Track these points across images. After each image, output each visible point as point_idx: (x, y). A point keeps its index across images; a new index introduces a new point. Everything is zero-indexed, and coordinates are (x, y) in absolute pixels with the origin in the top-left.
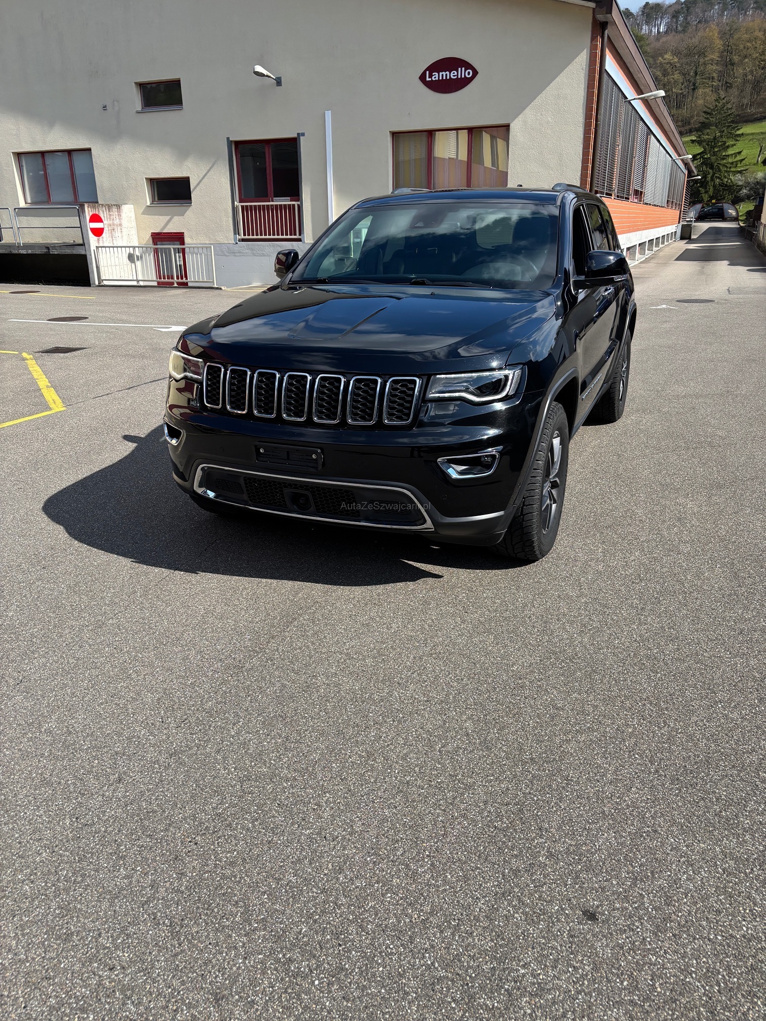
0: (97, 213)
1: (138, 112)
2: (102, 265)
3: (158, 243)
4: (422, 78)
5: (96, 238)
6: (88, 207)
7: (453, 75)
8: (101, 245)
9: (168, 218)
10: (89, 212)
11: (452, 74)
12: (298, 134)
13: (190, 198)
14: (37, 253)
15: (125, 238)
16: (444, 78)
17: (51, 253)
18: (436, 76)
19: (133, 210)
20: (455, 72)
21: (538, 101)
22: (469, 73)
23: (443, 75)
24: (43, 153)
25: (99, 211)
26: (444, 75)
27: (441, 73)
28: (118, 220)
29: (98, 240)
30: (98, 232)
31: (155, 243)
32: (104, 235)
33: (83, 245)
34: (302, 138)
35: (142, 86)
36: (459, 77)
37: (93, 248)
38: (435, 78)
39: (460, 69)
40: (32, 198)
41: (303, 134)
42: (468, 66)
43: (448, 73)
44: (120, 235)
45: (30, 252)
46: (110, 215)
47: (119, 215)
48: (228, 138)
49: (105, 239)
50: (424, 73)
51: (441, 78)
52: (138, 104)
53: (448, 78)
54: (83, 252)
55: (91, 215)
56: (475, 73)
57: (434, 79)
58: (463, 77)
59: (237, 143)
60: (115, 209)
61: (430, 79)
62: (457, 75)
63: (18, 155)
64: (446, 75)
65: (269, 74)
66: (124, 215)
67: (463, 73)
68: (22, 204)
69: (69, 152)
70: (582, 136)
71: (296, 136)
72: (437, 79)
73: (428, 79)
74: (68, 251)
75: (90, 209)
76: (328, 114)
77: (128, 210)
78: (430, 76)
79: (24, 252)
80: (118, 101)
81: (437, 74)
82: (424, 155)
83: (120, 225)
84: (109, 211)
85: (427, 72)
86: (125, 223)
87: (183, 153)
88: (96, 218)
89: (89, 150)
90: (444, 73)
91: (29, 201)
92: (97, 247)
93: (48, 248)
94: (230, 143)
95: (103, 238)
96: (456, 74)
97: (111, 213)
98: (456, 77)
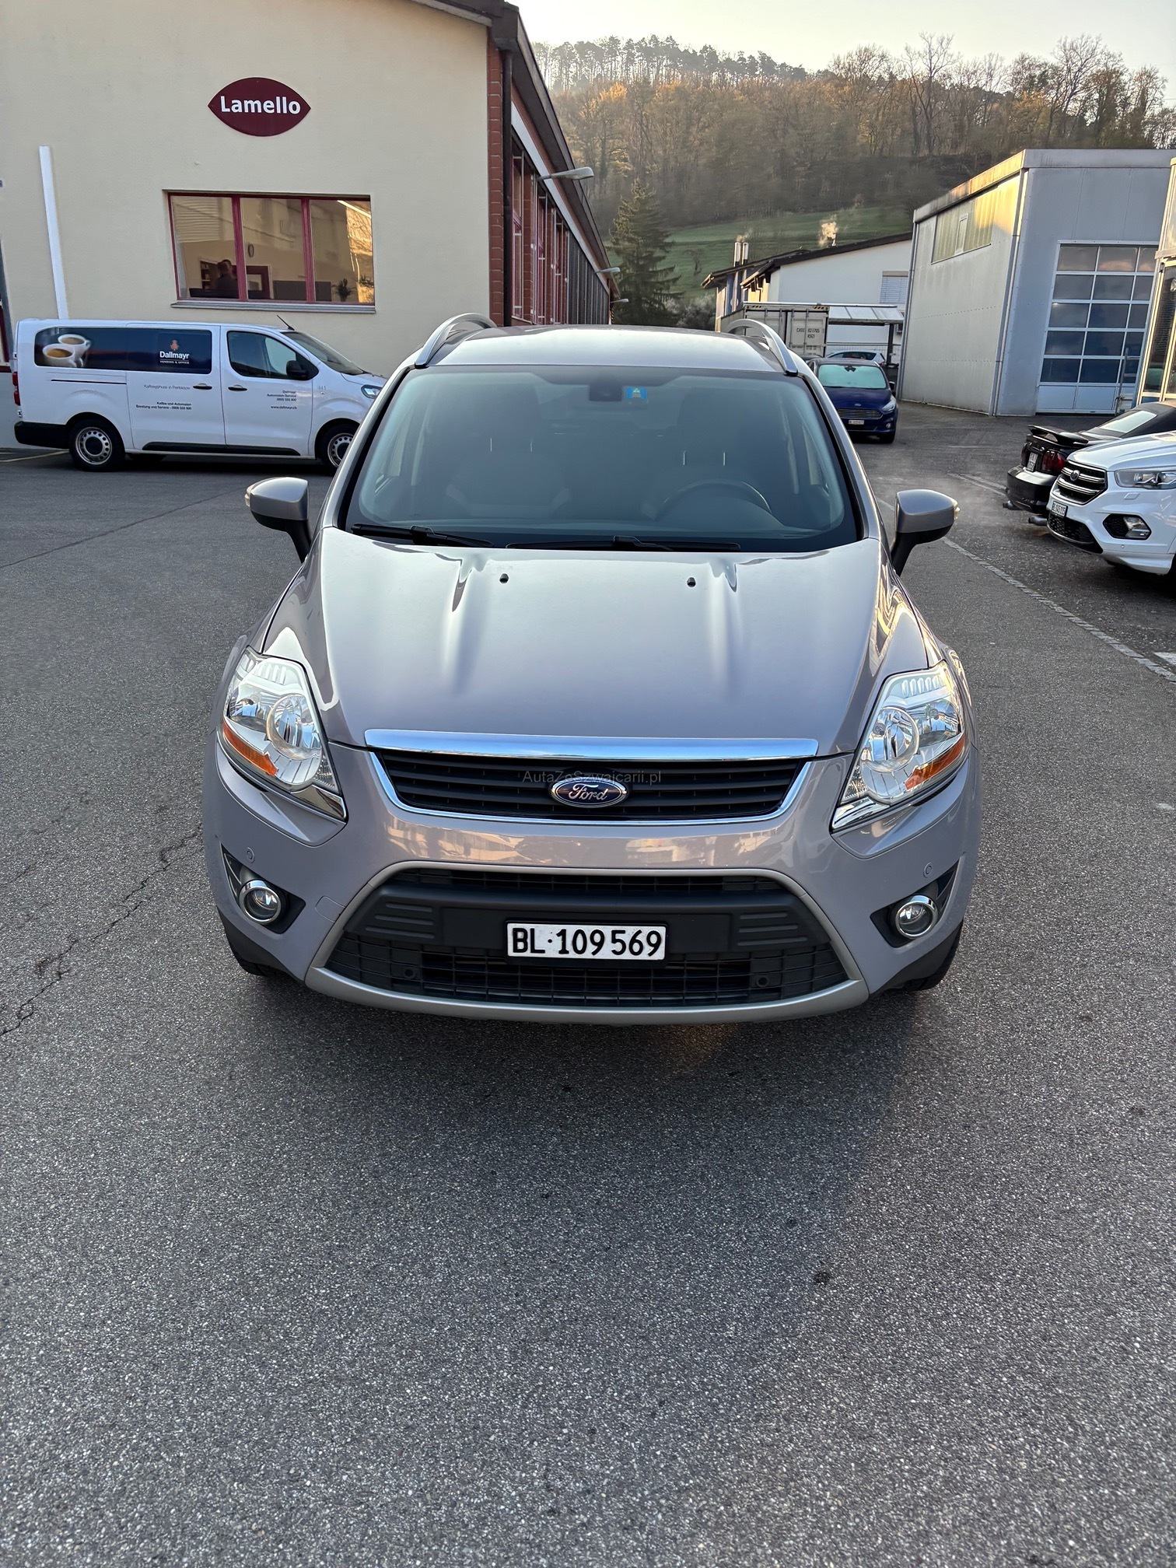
4: (214, 105)
7: (268, 107)
11: (265, 106)
16: (253, 111)
18: (237, 106)
20: (271, 103)
22: (294, 108)
23: (249, 105)
27: (246, 103)
36: (279, 111)
39: (278, 98)
41: (1, 184)
42: (292, 95)
43: (258, 102)
50: (217, 99)
51: (247, 111)
53: (260, 111)
56: (306, 109)
57: (235, 111)
58: (285, 111)
61: (228, 110)
62: (275, 108)
64: (256, 105)
67: (284, 106)
72: (240, 110)
73: (224, 109)
76: (44, 152)
78: (229, 105)
81: (239, 102)
85: (223, 98)
90: (251, 102)
96: (272, 106)
98: (273, 111)
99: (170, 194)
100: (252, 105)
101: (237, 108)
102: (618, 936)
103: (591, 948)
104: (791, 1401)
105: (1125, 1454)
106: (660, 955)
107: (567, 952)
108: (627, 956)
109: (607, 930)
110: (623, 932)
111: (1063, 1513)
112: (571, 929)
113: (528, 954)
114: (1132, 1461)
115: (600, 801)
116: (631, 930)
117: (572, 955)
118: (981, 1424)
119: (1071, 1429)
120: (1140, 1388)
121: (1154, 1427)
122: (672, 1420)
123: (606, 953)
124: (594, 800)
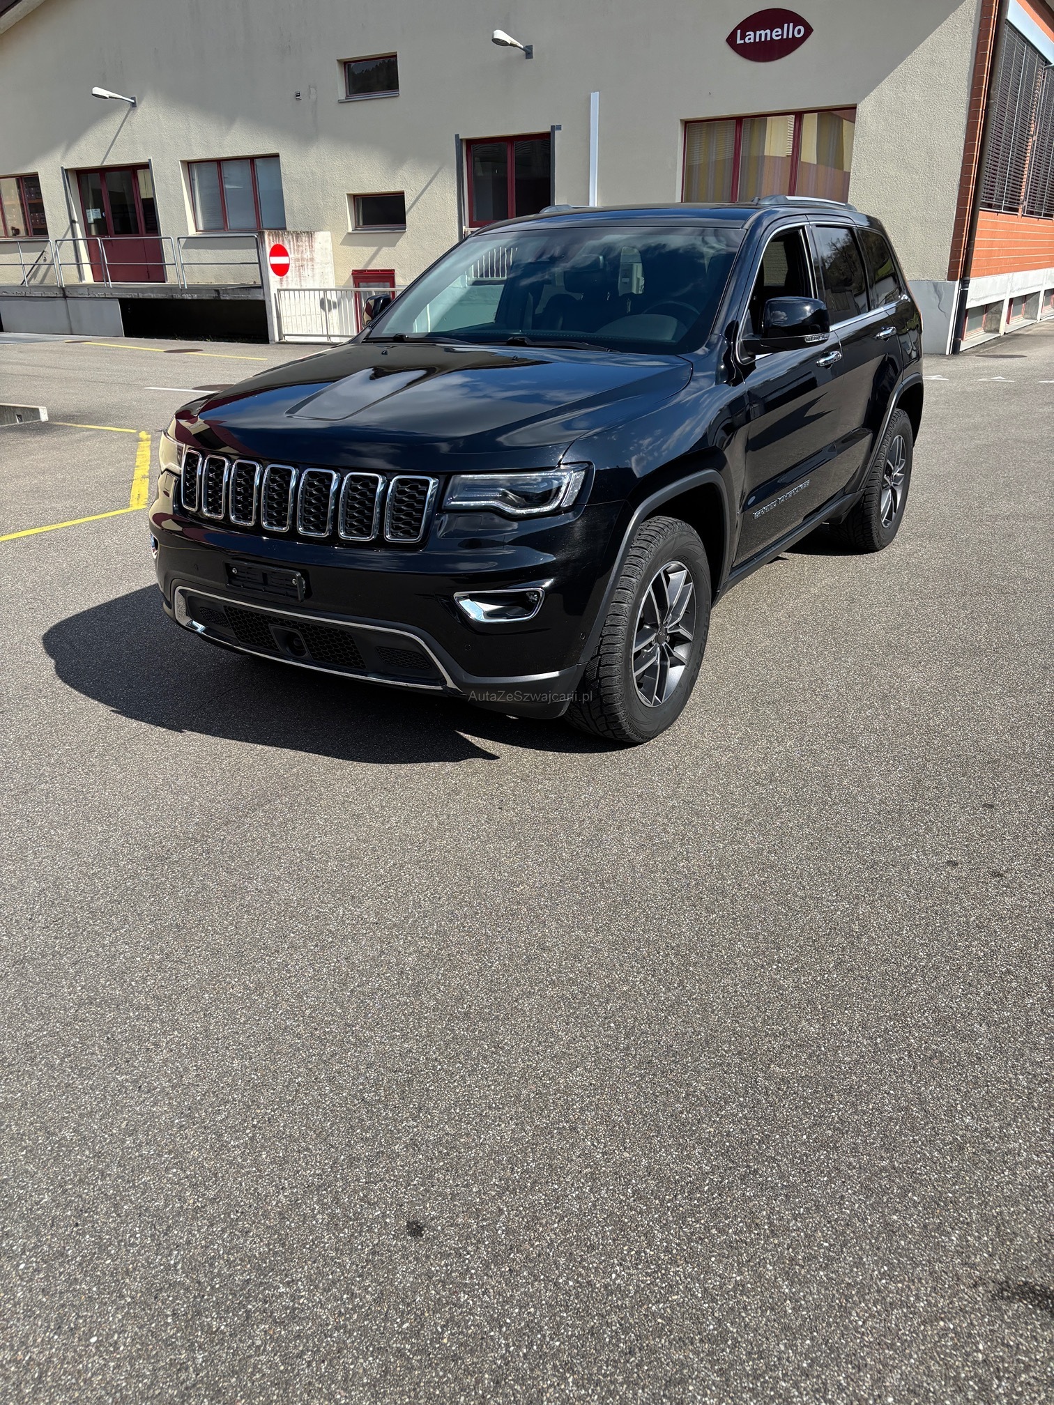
0: (281, 243)
1: (341, 102)
2: (284, 315)
3: (361, 284)
4: (731, 40)
5: (278, 278)
6: (269, 235)
7: (776, 34)
8: (284, 287)
9: (375, 249)
10: (270, 243)
11: (774, 34)
12: (553, 127)
13: (404, 222)
14: (204, 298)
15: (317, 277)
16: (763, 39)
17: (222, 298)
18: (751, 37)
19: (330, 239)
20: (779, 30)
21: (901, 69)
22: (799, 31)
23: (761, 35)
24: (219, 162)
25: (283, 241)
26: (764, 34)
27: (758, 33)
28: (308, 253)
29: (281, 280)
30: (281, 270)
31: (357, 284)
32: (289, 273)
33: (261, 287)
34: (557, 132)
35: (346, 64)
36: (785, 37)
37: (273, 291)
38: (750, 39)
39: (786, 25)
40: (204, 224)
41: (559, 128)
42: (797, 20)
43: (768, 31)
44: (310, 272)
45: (195, 297)
46: (298, 246)
47: (311, 246)
48: (457, 136)
49: (290, 279)
50: (733, 34)
51: (757, 40)
52: (341, 91)
53: (769, 39)
54: (261, 298)
55: (272, 245)
56: (809, 30)
57: (747, 41)
58: (790, 36)
59: (470, 143)
60: (305, 238)
61: (742, 42)
62: (782, 35)
63: (189, 165)
64: (766, 34)
65: (515, 42)
66: (316, 245)
67: (790, 31)
68: (192, 232)
69: (252, 159)
70: (965, 122)
71: (548, 129)
72: (752, 41)
73: (739, 42)
74: (243, 296)
75: (271, 238)
76: (595, 97)
77: (324, 240)
78: (743, 37)
79: (187, 296)
80: (315, 88)
81: (752, 33)
82: (730, 154)
83: (312, 259)
84: (297, 241)
85: (739, 31)
86: (318, 257)
87: (397, 158)
88: (279, 251)
89: (277, 156)
90: (763, 32)
91: (201, 227)
92: (279, 291)
93: (217, 291)
94: (459, 141)
95: (287, 277)
96: (780, 33)
97: (300, 243)
98: (780, 37)
99: (687, 123)
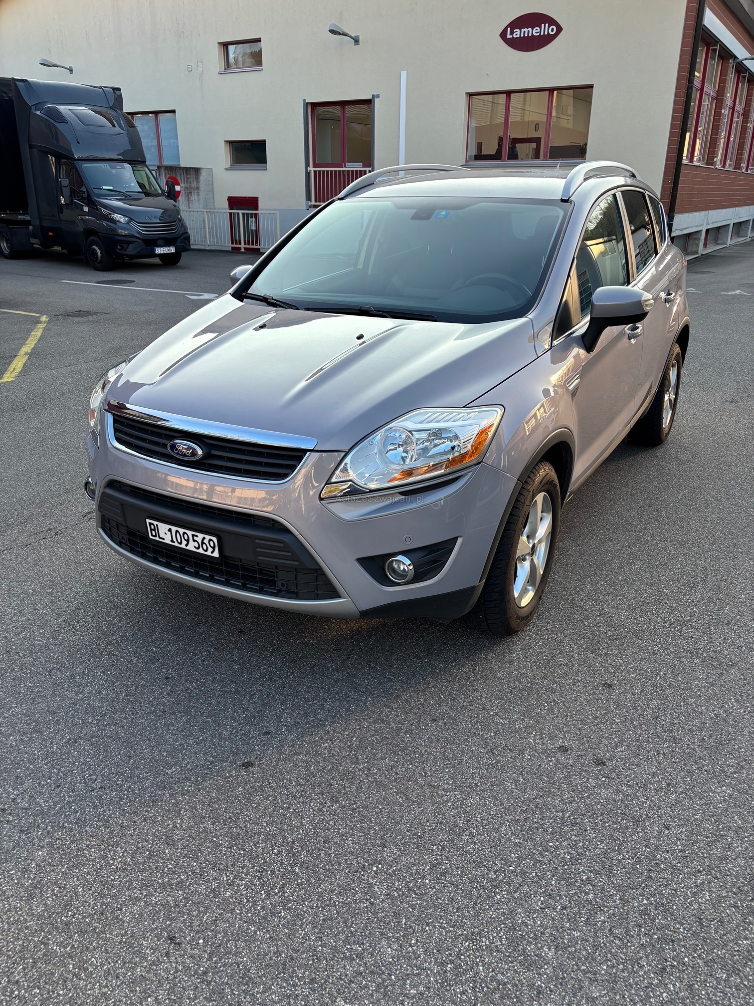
0: (174, 176)
1: (219, 74)
3: (234, 207)
4: (503, 35)
6: (165, 169)
7: (536, 31)
11: (534, 31)
12: (373, 96)
13: (265, 162)
15: (201, 201)
16: (526, 35)
18: (517, 33)
20: (538, 28)
22: (552, 30)
23: (524, 32)
24: (134, 114)
25: (176, 174)
27: (523, 30)
28: (195, 183)
31: (231, 208)
34: (376, 100)
35: (224, 46)
36: (542, 34)
39: (543, 25)
41: (378, 96)
42: (551, 21)
43: (530, 29)
44: (196, 197)
46: (187, 178)
47: (197, 179)
48: (305, 100)
50: (505, 31)
51: (522, 36)
52: (220, 64)
53: (530, 35)
55: (167, 177)
56: (559, 29)
57: (515, 36)
58: (546, 33)
59: (314, 105)
60: (192, 172)
61: (511, 36)
62: (540, 32)
64: (528, 31)
66: (201, 178)
67: (546, 29)
69: (156, 113)
71: (371, 98)
72: (518, 36)
73: (509, 36)
75: (167, 171)
76: (404, 74)
77: (207, 174)
78: (512, 33)
80: (202, 63)
81: (518, 30)
82: (501, 120)
83: (198, 188)
84: (187, 174)
85: (509, 29)
86: (202, 187)
89: (174, 111)
90: (526, 30)
94: (306, 105)
96: (539, 30)
97: (189, 176)
98: (539, 34)
99: (470, 95)
100: (527, 31)
101: (516, 35)
102: (195, 538)
103: (184, 542)
104: (158, 812)
105: (289, 917)
106: (216, 554)
107: (174, 542)
108: (201, 551)
109: (190, 533)
110: (197, 536)
111: (216, 926)
112: (174, 529)
113: (157, 538)
114: (288, 922)
115: (188, 456)
116: (200, 536)
117: (176, 544)
118: (233, 865)
119: (276, 891)
120: (344, 890)
121: (324, 913)
122: (96, 797)
123: (191, 547)
124: (185, 455)
